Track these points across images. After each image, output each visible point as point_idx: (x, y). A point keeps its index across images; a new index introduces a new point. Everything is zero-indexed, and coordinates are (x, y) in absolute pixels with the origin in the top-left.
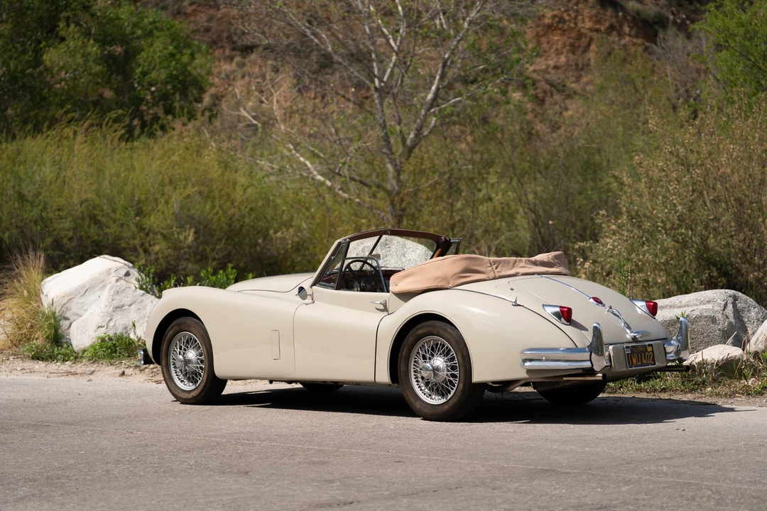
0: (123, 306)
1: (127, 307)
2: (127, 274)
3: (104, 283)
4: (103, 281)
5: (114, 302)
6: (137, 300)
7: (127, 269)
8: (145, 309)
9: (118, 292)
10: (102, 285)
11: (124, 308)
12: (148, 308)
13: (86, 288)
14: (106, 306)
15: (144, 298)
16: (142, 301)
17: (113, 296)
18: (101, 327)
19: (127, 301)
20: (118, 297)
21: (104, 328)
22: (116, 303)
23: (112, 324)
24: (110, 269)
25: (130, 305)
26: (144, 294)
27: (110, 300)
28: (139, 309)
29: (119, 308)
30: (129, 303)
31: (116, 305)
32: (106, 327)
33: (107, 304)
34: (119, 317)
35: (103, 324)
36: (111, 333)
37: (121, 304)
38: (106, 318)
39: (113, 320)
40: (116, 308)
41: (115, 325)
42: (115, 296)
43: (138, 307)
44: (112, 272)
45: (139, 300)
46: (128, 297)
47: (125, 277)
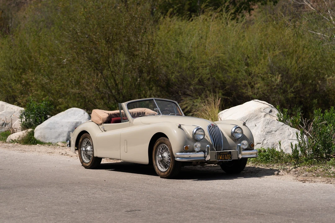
0: (271, 131)
1: (274, 132)
2: (271, 111)
3: (257, 117)
4: (257, 115)
5: (266, 129)
6: (280, 128)
7: (271, 108)
8: (284, 134)
9: (268, 123)
10: (256, 118)
11: (272, 133)
12: (286, 133)
13: (247, 119)
14: (261, 131)
15: (284, 127)
18: (259, 143)
19: (274, 128)
20: (268, 126)
21: (261, 144)
22: (267, 130)
23: (265, 142)
24: (261, 108)
25: (276, 131)
26: (283, 124)
27: (264, 128)
28: (281, 134)
29: (269, 132)
30: (275, 130)
31: (268, 131)
32: (262, 144)
33: (262, 130)
34: (270, 138)
35: (260, 142)
36: (265, 147)
38: (261, 138)
39: (266, 140)
40: (268, 132)
41: (267, 142)
42: (266, 126)
43: (281, 133)
44: (262, 110)
45: (281, 128)
46: (274, 126)
47: (270, 113)
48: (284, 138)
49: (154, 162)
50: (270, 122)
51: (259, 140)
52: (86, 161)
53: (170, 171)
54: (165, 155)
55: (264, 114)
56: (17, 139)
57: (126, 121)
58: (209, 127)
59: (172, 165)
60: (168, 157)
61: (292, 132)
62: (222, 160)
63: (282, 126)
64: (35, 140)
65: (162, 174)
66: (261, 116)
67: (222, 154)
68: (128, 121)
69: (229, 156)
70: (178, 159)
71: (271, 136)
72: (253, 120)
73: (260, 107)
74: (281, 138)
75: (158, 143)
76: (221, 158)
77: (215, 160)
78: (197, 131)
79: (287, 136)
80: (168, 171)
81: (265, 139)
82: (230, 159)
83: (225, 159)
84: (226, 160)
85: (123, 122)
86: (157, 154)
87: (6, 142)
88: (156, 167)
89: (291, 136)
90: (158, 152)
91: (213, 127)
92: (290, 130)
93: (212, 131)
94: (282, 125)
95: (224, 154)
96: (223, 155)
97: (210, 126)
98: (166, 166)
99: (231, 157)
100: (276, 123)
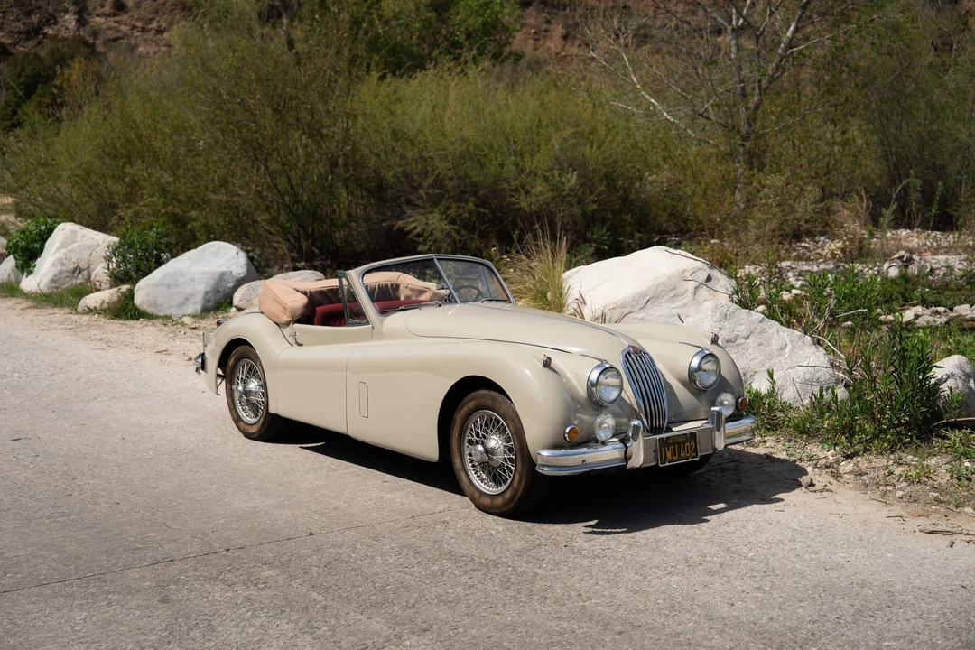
1: (743, 340)
2: (709, 279)
3: (675, 292)
4: (675, 289)
6: (755, 328)
7: (708, 271)
8: (769, 344)
10: (672, 294)
12: (774, 343)
13: (648, 298)
16: (763, 331)
20: (727, 324)
24: (684, 271)
25: (747, 338)
26: (763, 319)
28: (760, 345)
30: (745, 334)
37: (734, 335)
40: (727, 342)
43: (759, 341)
44: (688, 275)
45: (759, 330)
46: (742, 324)
47: (708, 284)
48: (770, 355)
49: (457, 461)
52: (248, 418)
53: (512, 499)
54: (495, 442)
55: (694, 286)
56: (98, 306)
57: (360, 324)
58: (626, 356)
59: (520, 482)
60: (505, 453)
61: (788, 340)
62: (673, 461)
63: (761, 325)
64: (137, 309)
65: (487, 501)
66: (686, 291)
67: (672, 445)
68: (368, 323)
70: (546, 469)
72: (664, 299)
73: (683, 269)
74: (763, 358)
75: (472, 404)
76: (669, 454)
77: (655, 463)
78: (602, 377)
79: (778, 350)
80: (508, 495)
82: (693, 457)
83: (680, 458)
84: (683, 459)
85: (353, 325)
86: (467, 438)
87: (77, 313)
88: (463, 475)
89: (788, 350)
90: (469, 430)
91: (636, 357)
92: (781, 334)
94: (761, 321)
95: (677, 443)
96: (674, 444)
97: (629, 353)
98: (496, 478)
99: (696, 451)
100: (744, 317)
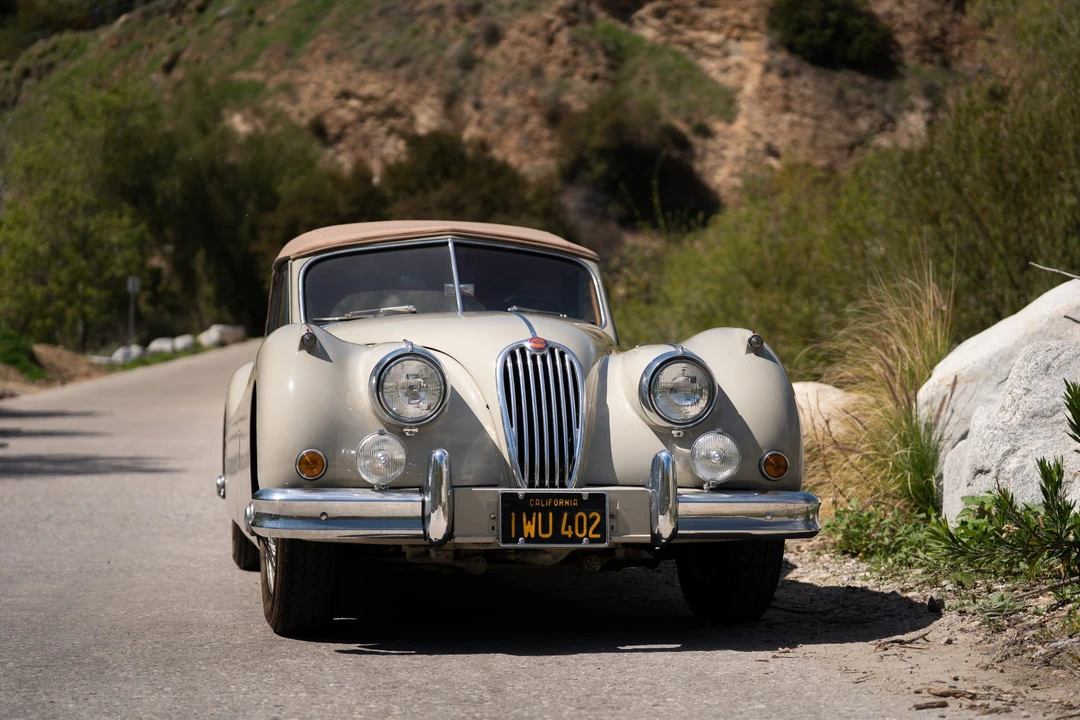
0: (1055, 410)
5: (1030, 399)
9: (1049, 366)
17: (1029, 379)
18: (981, 471)
21: (990, 478)
23: (1012, 464)
27: (1019, 392)
29: (1041, 416)
31: (1036, 407)
32: (993, 473)
35: (987, 464)
38: (995, 445)
39: (1019, 453)
41: (1024, 467)
42: (1035, 381)
50: (1055, 364)
51: (985, 453)
58: (512, 353)
62: (537, 539)
67: (537, 509)
69: (590, 522)
71: (1049, 433)
76: (529, 529)
77: (490, 540)
81: (1013, 451)
82: (592, 541)
83: (558, 538)
84: (565, 540)
91: (534, 358)
93: (521, 374)
95: (552, 508)
96: (545, 510)
99: (601, 529)
